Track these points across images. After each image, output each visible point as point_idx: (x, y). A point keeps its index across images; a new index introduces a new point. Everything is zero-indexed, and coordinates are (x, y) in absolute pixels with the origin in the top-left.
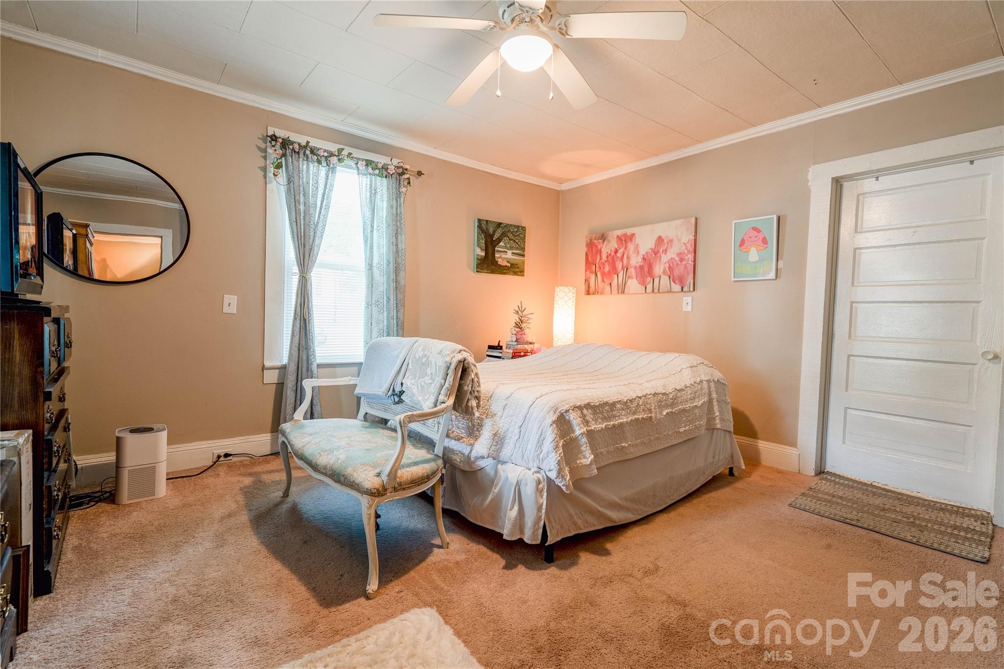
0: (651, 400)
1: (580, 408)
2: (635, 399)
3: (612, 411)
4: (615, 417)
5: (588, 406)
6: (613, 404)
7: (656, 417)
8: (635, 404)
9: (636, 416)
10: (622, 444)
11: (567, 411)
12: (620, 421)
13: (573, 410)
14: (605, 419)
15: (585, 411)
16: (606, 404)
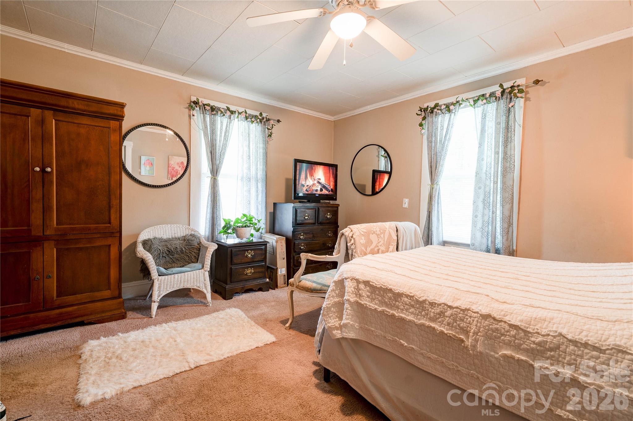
0: (473, 320)
1: (358, 281)
2: (440, 305)
3: (396, 301)
4: (398, 308)
5: (367, 283)
6: (399, 295)
7: (474, 346)
8: (438, 310)
9: (433, 325)
10: (401, 341)
11: (346, 279)
12: (401, 315)
13: (351, 280)
14: (383, 303)
15: (362, 286)
16: (390, 290)
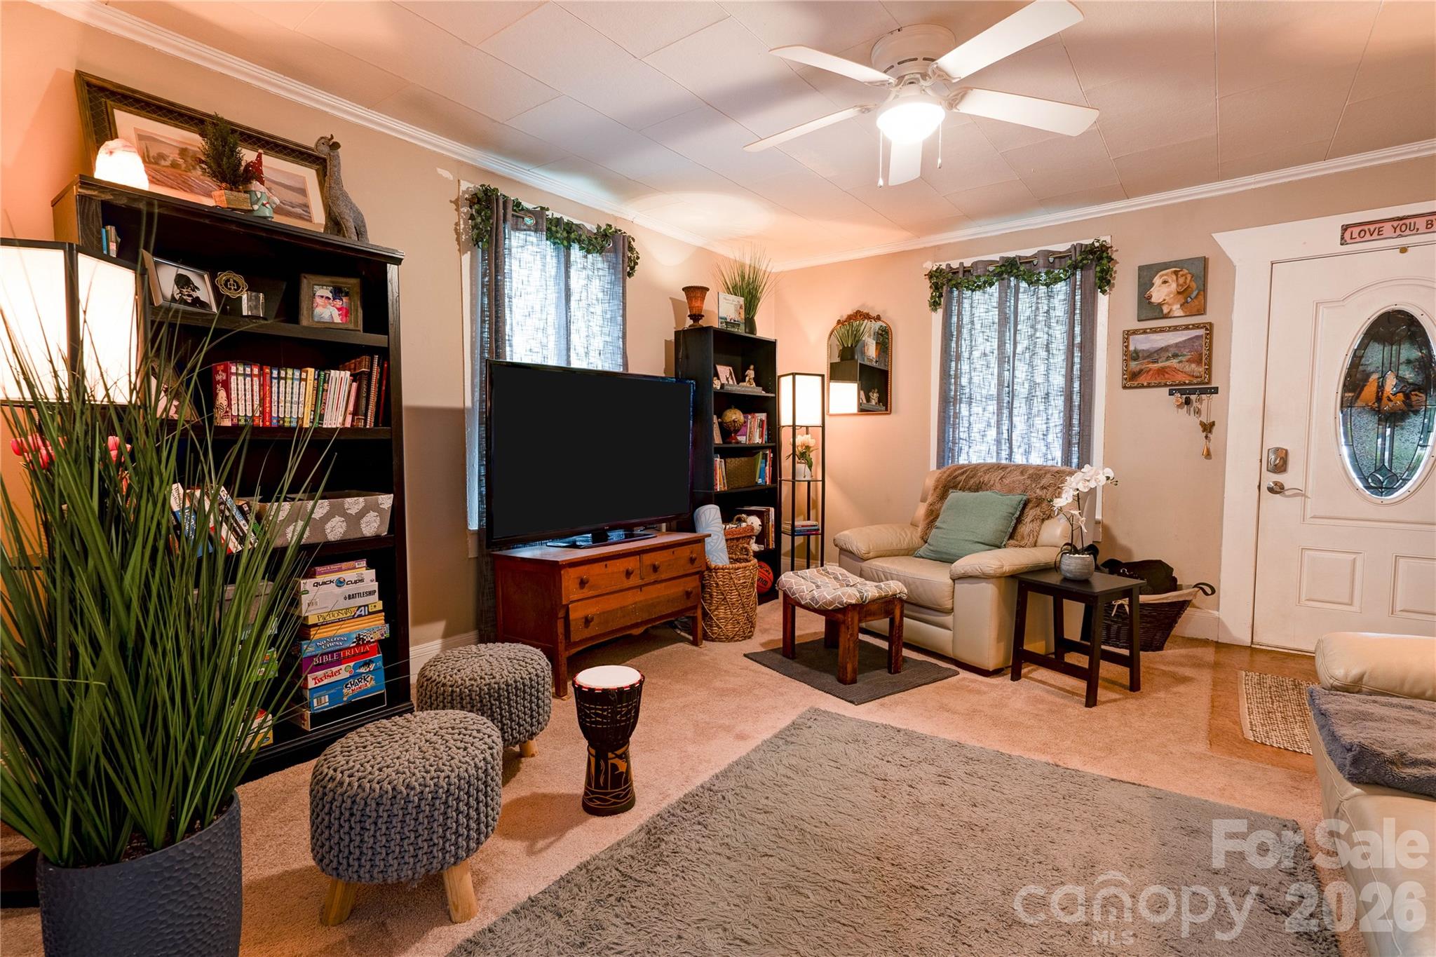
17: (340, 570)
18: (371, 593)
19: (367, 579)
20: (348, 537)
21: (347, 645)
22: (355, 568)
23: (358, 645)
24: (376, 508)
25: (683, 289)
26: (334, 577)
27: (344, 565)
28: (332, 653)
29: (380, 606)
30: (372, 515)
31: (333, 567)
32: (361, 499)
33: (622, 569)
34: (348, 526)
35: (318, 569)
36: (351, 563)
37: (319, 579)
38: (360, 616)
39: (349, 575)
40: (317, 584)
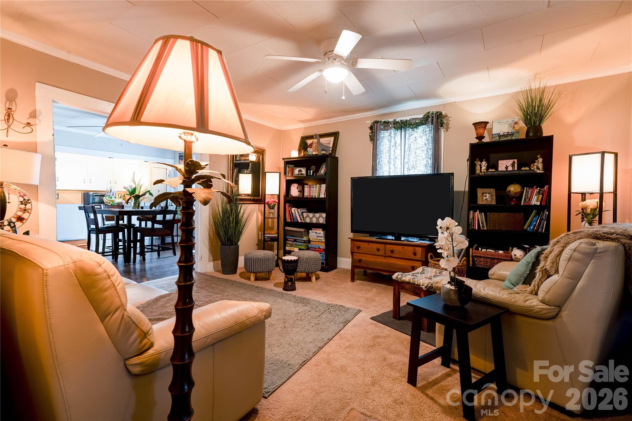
17: (316, 230)
18: (322, 237)
19: (321, 234)
20: (317, 223)
21: (316, 247)
22: (319, 230)
23: (318, 248)
24: (322, 217)
25: (473, 124)
26: (315, 231)
27: (317, 229)
28: (314, 248)
29: (324, 241)
30: (321, 218)
31: (316, 229)
32: (319, 214)
33: (376, 247)
34: (317, 220)
35: (313, 229)
36: (319, 229)
37: (313, 231)
38: (320, 242)
39: (318, 232)
40: (312, 232)
